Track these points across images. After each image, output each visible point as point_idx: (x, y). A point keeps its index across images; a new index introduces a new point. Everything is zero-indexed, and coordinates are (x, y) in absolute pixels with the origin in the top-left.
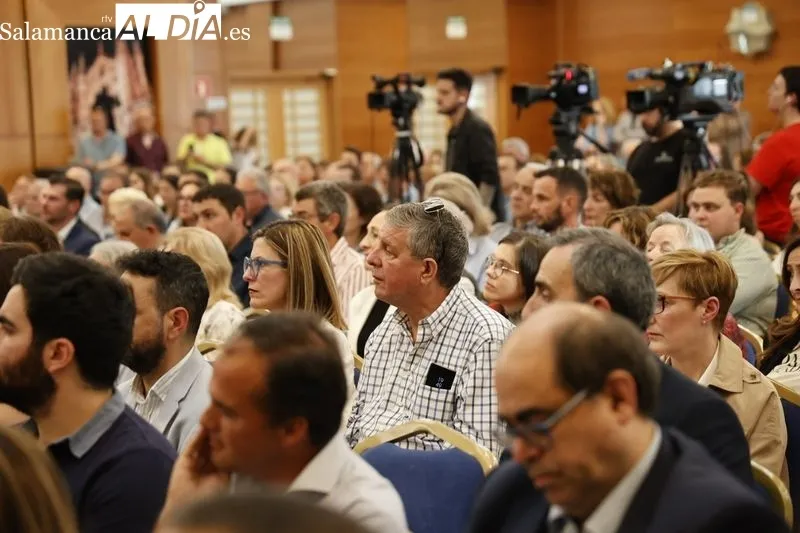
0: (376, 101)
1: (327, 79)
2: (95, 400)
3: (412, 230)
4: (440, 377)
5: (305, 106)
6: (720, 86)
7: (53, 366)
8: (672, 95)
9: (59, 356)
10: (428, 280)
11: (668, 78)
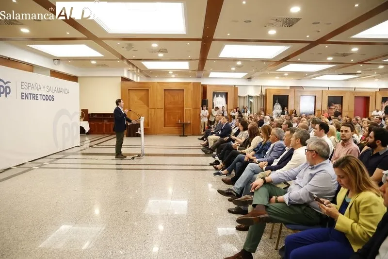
2: (383, 148)
9: (378, 143)
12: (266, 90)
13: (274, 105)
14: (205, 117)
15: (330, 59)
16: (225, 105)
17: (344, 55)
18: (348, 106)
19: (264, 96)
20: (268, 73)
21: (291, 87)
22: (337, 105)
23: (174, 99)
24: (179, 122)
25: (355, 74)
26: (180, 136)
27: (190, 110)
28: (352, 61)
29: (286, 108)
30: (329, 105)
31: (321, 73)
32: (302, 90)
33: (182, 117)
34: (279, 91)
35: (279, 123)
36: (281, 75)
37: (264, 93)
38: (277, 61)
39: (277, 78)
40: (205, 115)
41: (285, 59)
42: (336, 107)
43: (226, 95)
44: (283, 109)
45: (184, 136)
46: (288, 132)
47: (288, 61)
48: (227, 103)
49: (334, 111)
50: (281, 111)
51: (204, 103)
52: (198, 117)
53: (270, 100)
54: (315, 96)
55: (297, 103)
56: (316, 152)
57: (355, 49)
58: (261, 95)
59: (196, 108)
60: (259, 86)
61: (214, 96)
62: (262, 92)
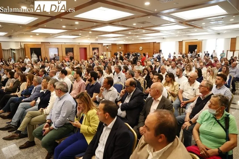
0: (115, 54)
1: (111, 51)
2: (95, 81)
3: (118, 67)
4: (119, 78)
5: (109, 53)
6: (139, 54)
7: (92, 79)
8: (136, 55)
9: (93, 78)
10: (119, 71)
11: (136, 54)
12: (24, 45)
13: (31, 55)
15: (64, 27)
17: (72, 25)
18: (77, 53)
19: (23, 49)
20: (25, 33)
21: (41, 42)
22: (71, 53)
25: (78, 35)
28: (76, 28)
29: (40, 56)
30: (67, 53)
31: (60, 34)
32: (49, 44)
34: (34, 45)
35: (38, 71)
36: (34, 35)
37: (23, 47)
38: (30, 26)
39: (31, 36)
41: (36, 25)
42: (70, 54)
44: (38, 57)
46: (45, 80)
47: (38, 26)
49: (69, 56)
50: (37, 58)
53: (28, 51)
54: (58, 48)
55: (47, 52)
56: (60, 90)
57: (77, 23)
58: (21, 48)
60: (19, 42)
62: (21, 46)
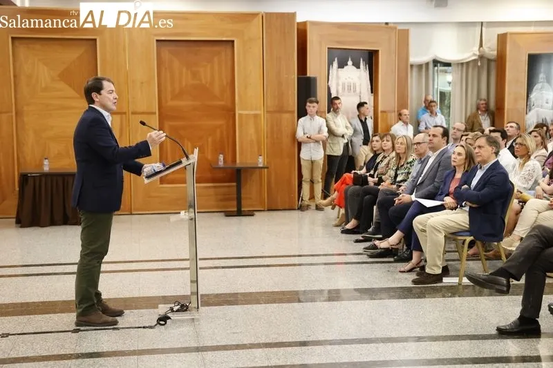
13: (529, 91)
14: (317, 141)
16: (367, 97)
19: (491, 61)
23: (195, 75)
24: (221, 164)
26: (229, 214)
27: (256, 116)
33: (228, 143)
34: (548, 41)
37: (491, 49)
40: (315, 135)
43: (371, 59)
45: (239, 213)
48: (374, 88)
51: (306, 88)
52: (286, 141)
58: (481, 57)
59: (280, 110)
60: (474, 24)
61: (330, 63)
62: (481, 45)
